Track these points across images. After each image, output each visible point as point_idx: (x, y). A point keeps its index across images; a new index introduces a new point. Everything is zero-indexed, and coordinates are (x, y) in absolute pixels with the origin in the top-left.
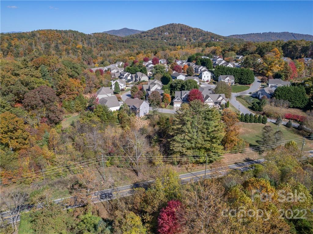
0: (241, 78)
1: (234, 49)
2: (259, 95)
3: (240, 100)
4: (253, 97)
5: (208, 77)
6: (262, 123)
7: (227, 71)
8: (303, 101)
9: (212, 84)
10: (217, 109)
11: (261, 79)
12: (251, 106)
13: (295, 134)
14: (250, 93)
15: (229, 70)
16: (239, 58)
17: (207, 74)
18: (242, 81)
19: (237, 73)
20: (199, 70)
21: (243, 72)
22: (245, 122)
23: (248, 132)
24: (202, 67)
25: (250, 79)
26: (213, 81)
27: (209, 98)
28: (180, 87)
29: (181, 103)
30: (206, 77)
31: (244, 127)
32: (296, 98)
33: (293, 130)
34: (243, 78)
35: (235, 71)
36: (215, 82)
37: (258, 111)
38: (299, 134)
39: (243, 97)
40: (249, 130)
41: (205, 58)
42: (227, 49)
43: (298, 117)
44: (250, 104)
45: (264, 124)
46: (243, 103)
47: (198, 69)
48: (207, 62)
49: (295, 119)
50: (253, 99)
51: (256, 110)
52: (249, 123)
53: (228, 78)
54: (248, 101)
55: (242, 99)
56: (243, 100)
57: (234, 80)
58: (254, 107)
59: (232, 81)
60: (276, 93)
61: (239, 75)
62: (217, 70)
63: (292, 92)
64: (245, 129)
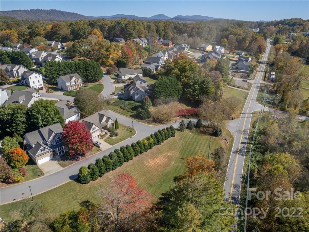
0: (87, 75)
1: (38, 32)
2: (132, 96)
3: (111, 108)
4: (126, 100)
5: (39, 82)
6: (172, 136)
7: (65, 68)
8: (179, 92)
9: (53, 92)
10: (108, 138)
11: (107, 71)
12: (134, 114)
13: (202, 135)
14: (113, 94)
15: (67, 66)
16: (51, 45)
17: (36, 77)
18: (89, 78)
19: (80, 68)
20: (15, 72)
21: (87, 67)
22: (158, 145)
23: (170, 158)
24: (17, 67)
25: (99, 75)
26: (49, 86)
27: (94, 126)
28: (24, 119)
29: (50, 154)
30: (36, 82)
31: (162, 152)
32: (174, 90)
33: (197, 131)
34: (90, 74)
35: (75, 67)
36: (51, 86)
37: (147, 118)
38: (204, 133)
39: (112, 102)
40: (169, 154)
41: (13, 52)
42: (27, 34)
43: (184, 111)
44: (129, 110)
45: (173, 136)
46: (117, 111)
47: (12, 71)
48: (22, 58)
49: (182, 114)
50: (127, 102)
51: (145, 117)
52: (162, 143)
53: (74, 79)
54: (123, 106)
55: (113, 106)
56: (116, 107)
57: (81, 79)
58: (141, 115)
59: (80, 81)
60: (156, 90)
61: (83, 70)
62: (49, 69)
63: (169, 85)
64: (164, 154)
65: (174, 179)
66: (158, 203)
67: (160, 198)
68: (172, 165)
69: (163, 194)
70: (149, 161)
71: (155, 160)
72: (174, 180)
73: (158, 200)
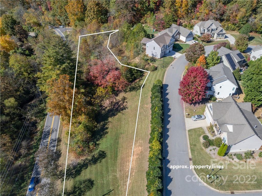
64: (134, 174)
65: (105, 154)
66: (106, 124)
67: (107, 128)
68: (117, 170)
69: (107, 133)
70: (140, 148)
71: (136, 155)
72: (105, 152)
73: (107, 126)
